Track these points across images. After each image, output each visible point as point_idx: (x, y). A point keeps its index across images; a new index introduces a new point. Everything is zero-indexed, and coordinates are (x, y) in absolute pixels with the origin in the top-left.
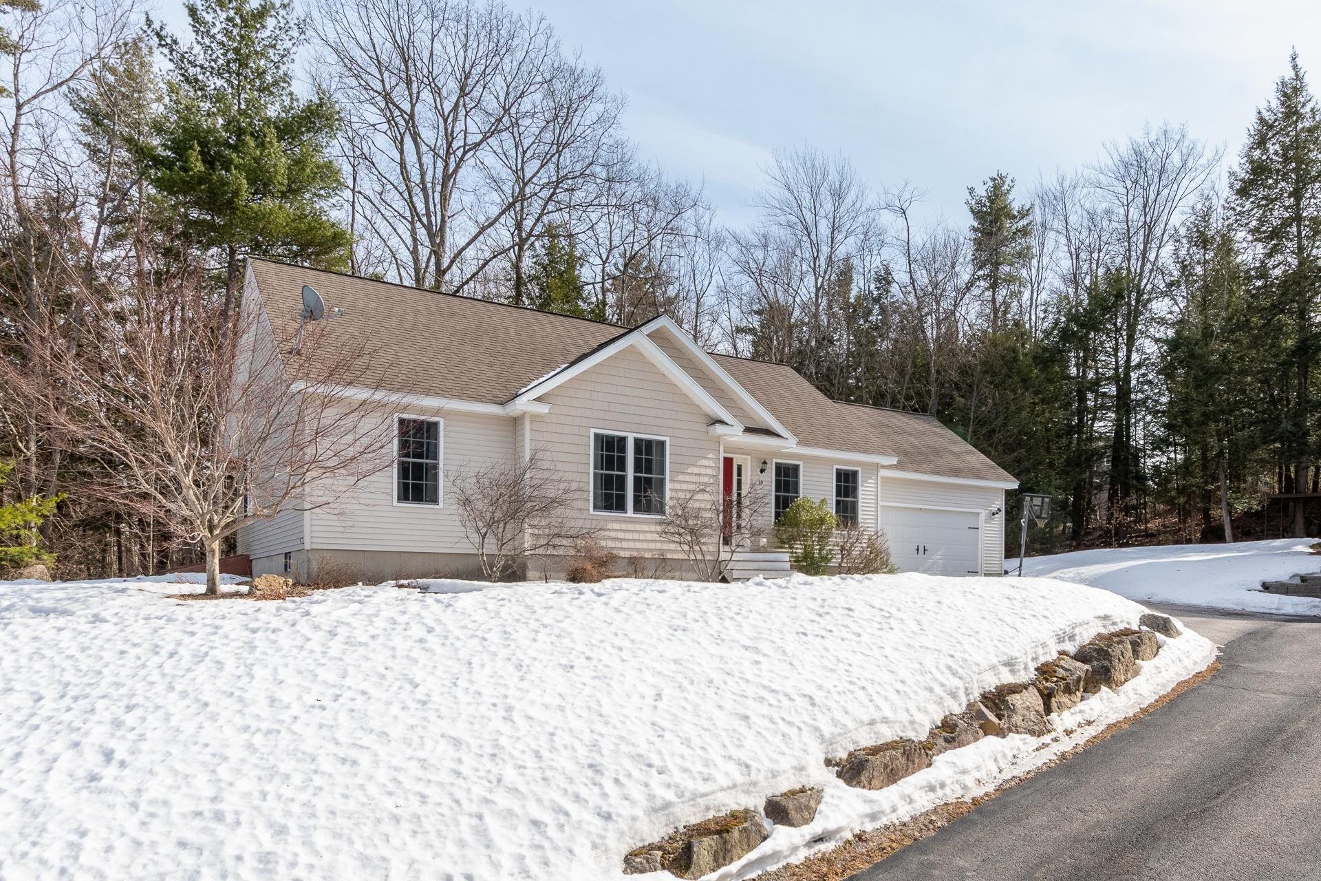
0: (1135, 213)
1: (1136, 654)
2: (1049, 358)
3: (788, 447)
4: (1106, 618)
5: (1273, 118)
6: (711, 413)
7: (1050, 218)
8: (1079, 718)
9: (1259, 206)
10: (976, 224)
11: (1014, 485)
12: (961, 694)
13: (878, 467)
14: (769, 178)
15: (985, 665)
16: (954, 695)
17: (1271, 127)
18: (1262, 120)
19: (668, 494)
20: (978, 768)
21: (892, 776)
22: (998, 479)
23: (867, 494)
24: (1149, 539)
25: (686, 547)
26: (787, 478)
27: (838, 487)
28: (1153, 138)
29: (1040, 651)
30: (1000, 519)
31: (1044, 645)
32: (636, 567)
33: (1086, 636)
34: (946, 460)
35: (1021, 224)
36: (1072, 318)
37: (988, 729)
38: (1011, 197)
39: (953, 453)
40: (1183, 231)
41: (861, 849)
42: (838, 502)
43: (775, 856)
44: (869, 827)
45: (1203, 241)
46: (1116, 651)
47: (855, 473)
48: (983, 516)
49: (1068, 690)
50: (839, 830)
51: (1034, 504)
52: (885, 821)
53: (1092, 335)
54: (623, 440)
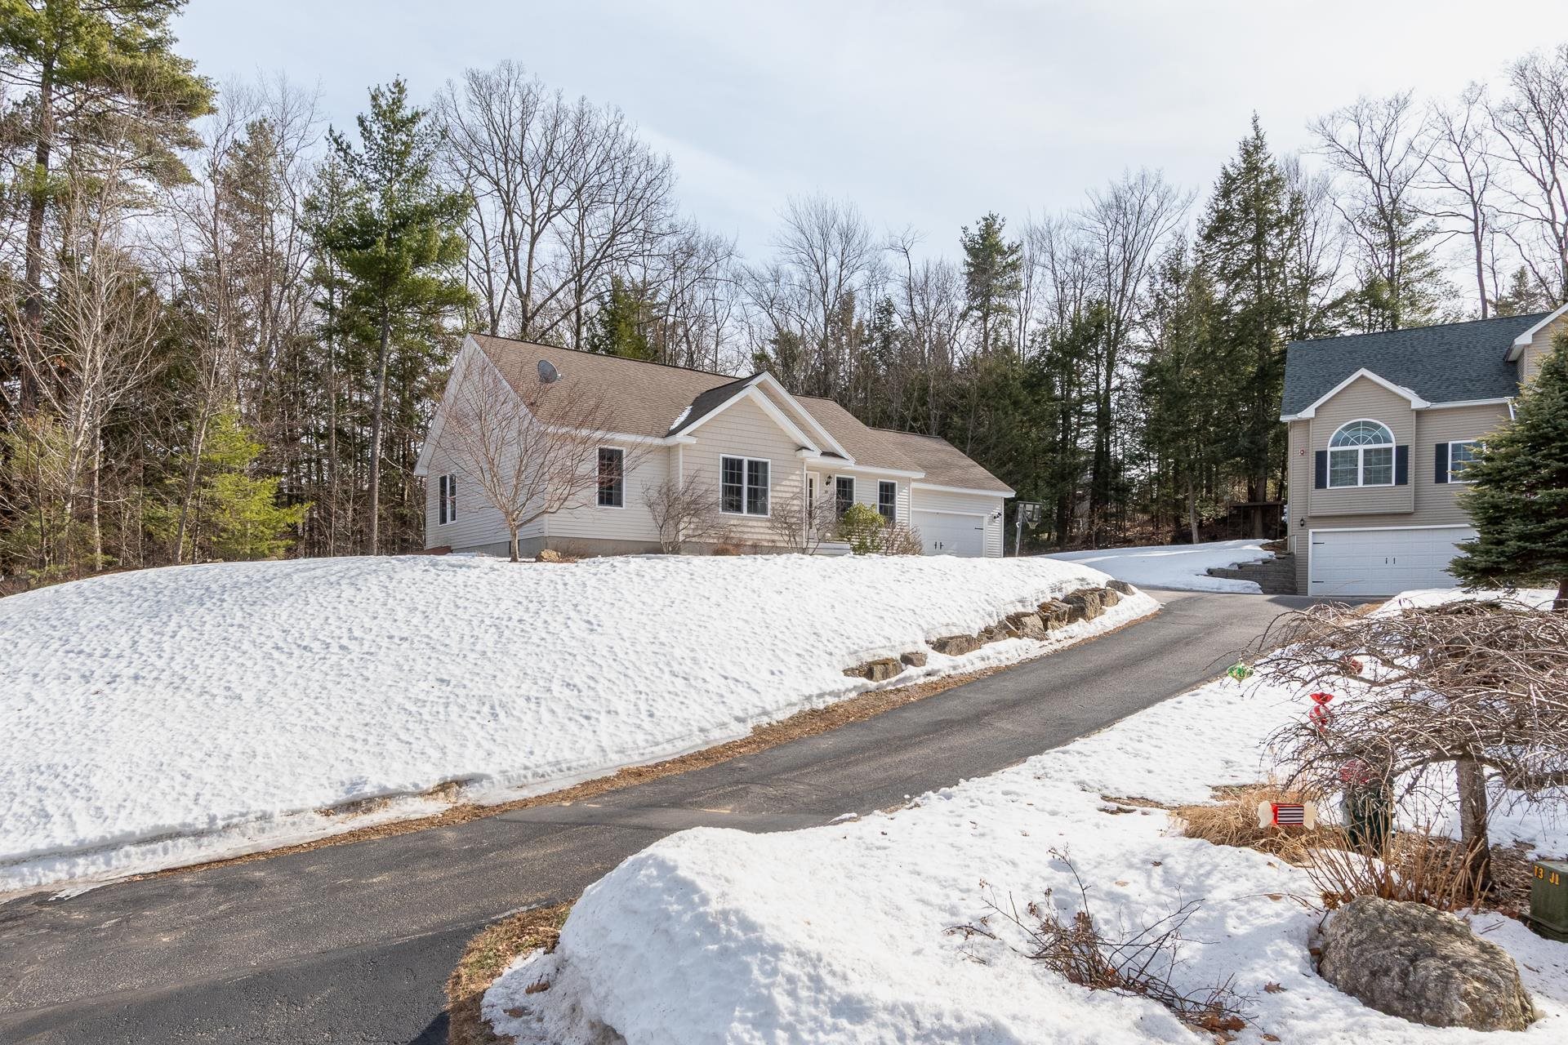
0: (1115, 250)
1: (1102, 602)
2: (1036, 380)
3: (848, 466)
4: (1083, 580)
5: (1236, 172)
6: (798, 442)
7: (1037, 253)
8: (1065, 635)
9: (1222, 250)
10: (969, 260)
11: (1012, 494)
12: (995, 614)
13: (910, 480)
14: (784, 221)
15: (1008, 600)
16: (990, 615)
17: (1234, 181)
18: (1227, 175)
19: (770, 500)
20: (1007, 652)
21: (961, 651)
22: (998, 489)
23: (902, 501)
24: (1128, 542)
25: (787, 538)
26: (845, 487)
27: (881, 496)
28: (1132, 182)
29: (1040, 596)
30: (1000, 522)
31: (1043, 592)
32: (756, 549)
33: (1070, 589)
34: (957, 472)
35: (1010, 260)
36: (1057, 346)
37: (1011, 634)
38: (1001, 235)
39: (961, 467)
40: (1157, 268)
41: (950, 680)
42: (881, 507)
43: (909, 678)
44: (952, 673)
45: (1176, 276)
46: (1089, 598)
47: (893, 485)
48: (986, 520)
49: (1058, 618)
50: (939, 671)
51: (1027, 508)
52: (960, 671)
53: (1075, 361)
54: (740, 462)
